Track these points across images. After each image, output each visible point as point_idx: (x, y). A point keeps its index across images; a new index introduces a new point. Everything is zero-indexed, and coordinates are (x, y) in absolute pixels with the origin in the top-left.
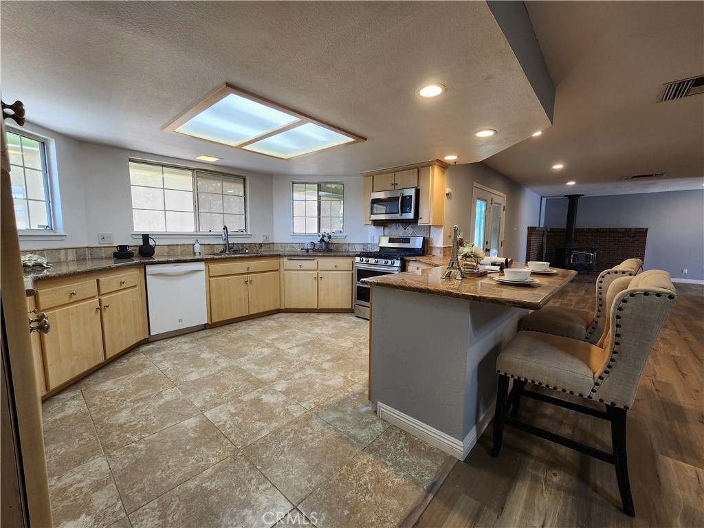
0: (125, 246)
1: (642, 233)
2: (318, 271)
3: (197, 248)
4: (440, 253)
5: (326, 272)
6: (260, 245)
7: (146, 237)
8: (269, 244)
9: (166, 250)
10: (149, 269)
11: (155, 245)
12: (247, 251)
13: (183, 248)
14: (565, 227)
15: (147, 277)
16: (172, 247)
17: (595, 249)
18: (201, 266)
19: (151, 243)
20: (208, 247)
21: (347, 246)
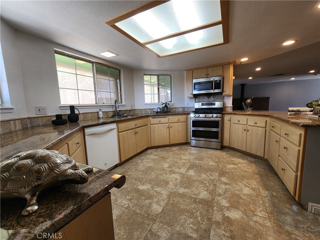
1: (267, 99)
2: (169, 123)
3: (101, 114)
4: (231, 109)
5: (173, 124)
6: (130, 110)
7: (72, 108)
8: (133, 110)
9: (82, 116)
10: (87, 131)
11: (79, 114)
12: (125, 115)
14: (240, 98)
15: (86, 137)
16: (85, 115)
18: (114, 126)
21: (175, 109)
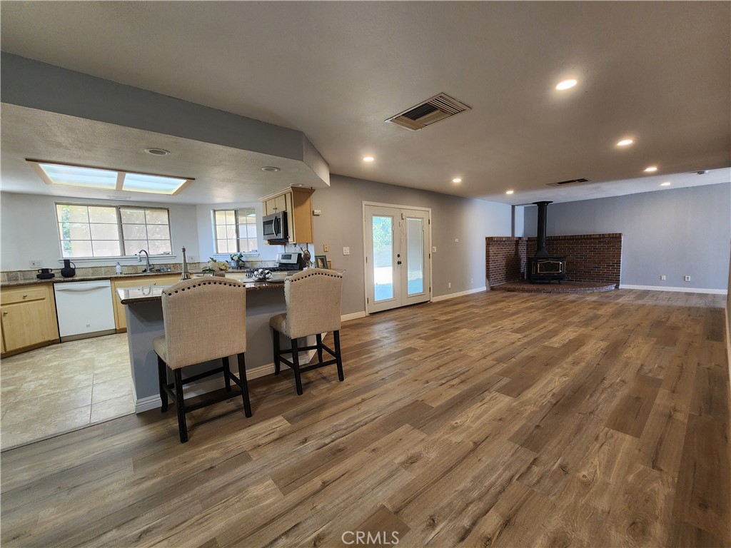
0: (47, 269)
1: (617, 238)
3: (118, 269)
7: (67, 262)
8: (195, 263)
9: (91, 271)
10: (57, 286)
11: (76, 268)
12: (169, 270)
13: (107, 269)
14: (535, 235)
15: (56, 292)
16: (96, 269)
17: (564, 257)
18: (107, 283)
19: (72, 266)
20: (131, 268)
